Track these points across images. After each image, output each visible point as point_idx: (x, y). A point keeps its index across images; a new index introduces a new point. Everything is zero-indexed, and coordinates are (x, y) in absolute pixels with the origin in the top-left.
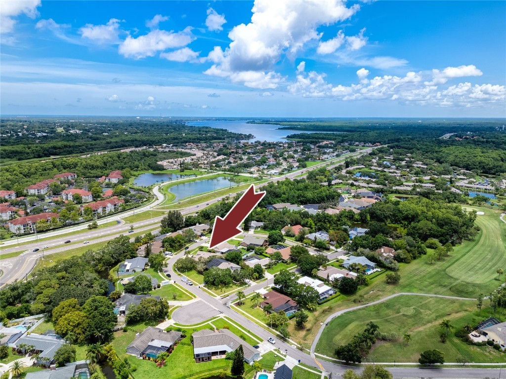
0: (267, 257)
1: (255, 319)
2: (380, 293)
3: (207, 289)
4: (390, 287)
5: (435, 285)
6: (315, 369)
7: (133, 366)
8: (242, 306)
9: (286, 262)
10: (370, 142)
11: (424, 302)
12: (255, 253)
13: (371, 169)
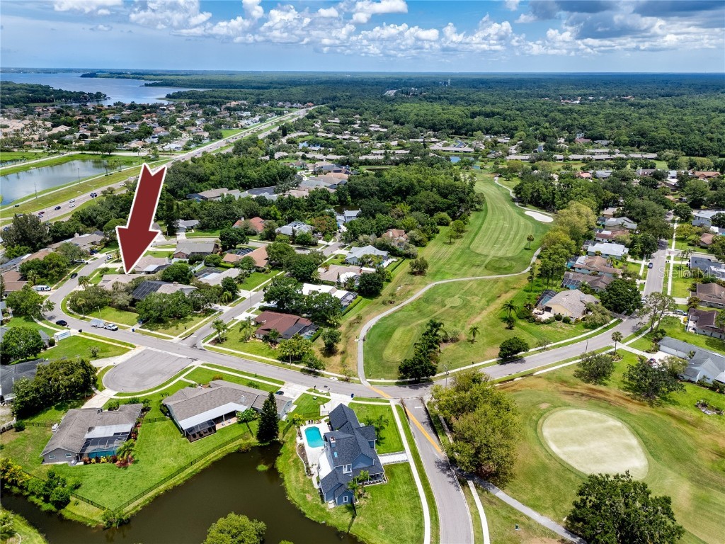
0: (229, 268)
1: (257, 356)
2: (410, 287)
3: (149, 331)
4: (418, 278)
5: (467, 266)
6: (378, 399)
7: (71, 482)
8: (225, 343)
9: (264, 270)
10: (300, 102)
11: (466, 288)
12: (206, 265)
13: (317, 136)
